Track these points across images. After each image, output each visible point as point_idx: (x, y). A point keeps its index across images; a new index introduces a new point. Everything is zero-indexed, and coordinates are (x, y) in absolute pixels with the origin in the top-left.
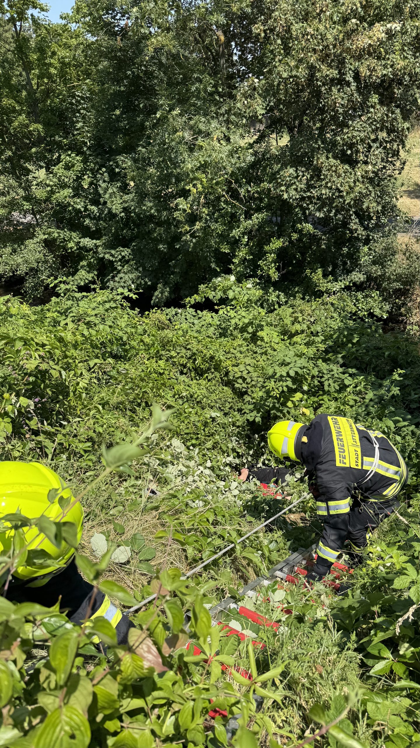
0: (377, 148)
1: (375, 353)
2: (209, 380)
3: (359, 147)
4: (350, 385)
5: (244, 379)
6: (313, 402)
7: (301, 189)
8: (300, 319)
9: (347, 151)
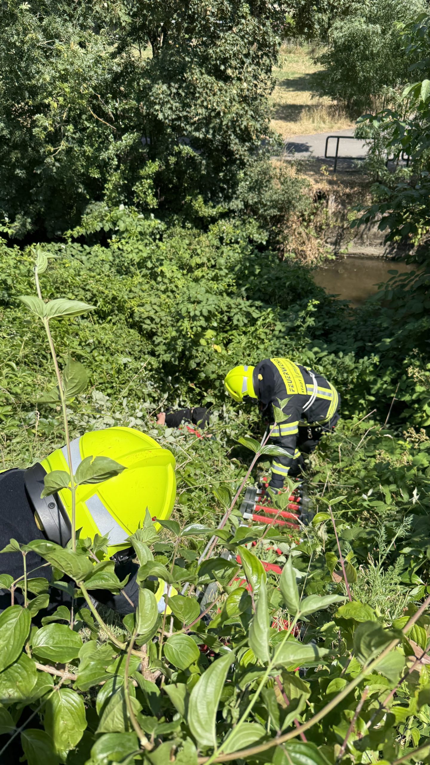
0: (250, 64)
1: (276, 283)
2: (114, 324)
3: (232, 62)
4: (260, 317)
5: (152, 320)
6: (223, 338)
7: (176, 108)
8: (199, 251)
9: (220, 66)
